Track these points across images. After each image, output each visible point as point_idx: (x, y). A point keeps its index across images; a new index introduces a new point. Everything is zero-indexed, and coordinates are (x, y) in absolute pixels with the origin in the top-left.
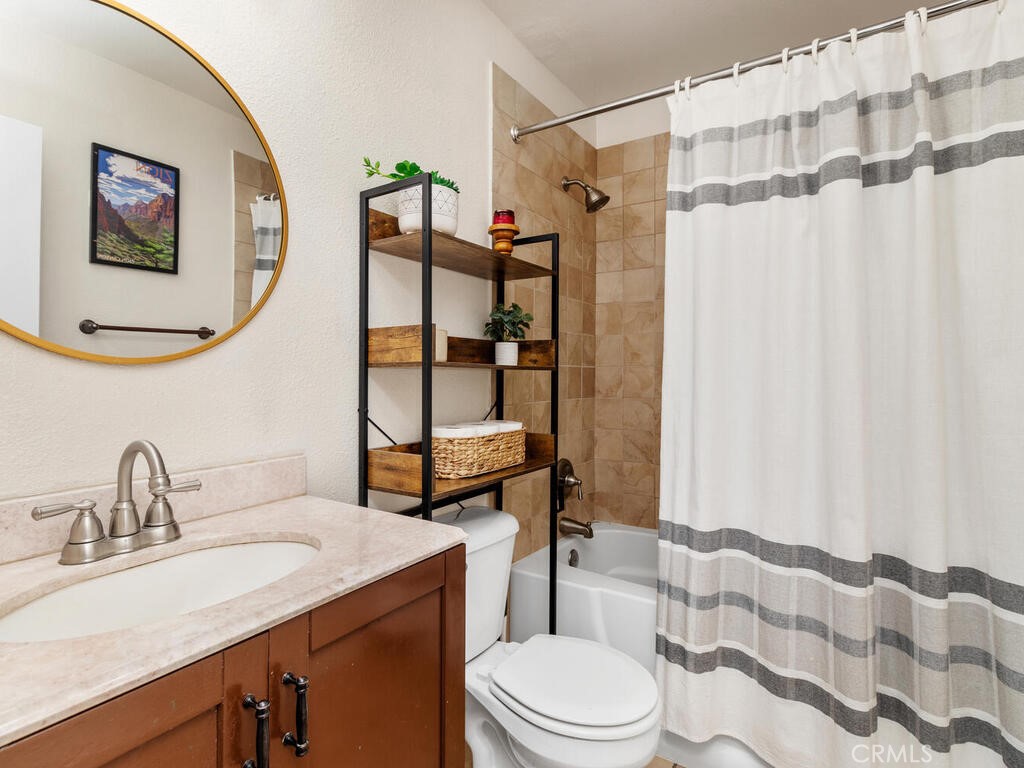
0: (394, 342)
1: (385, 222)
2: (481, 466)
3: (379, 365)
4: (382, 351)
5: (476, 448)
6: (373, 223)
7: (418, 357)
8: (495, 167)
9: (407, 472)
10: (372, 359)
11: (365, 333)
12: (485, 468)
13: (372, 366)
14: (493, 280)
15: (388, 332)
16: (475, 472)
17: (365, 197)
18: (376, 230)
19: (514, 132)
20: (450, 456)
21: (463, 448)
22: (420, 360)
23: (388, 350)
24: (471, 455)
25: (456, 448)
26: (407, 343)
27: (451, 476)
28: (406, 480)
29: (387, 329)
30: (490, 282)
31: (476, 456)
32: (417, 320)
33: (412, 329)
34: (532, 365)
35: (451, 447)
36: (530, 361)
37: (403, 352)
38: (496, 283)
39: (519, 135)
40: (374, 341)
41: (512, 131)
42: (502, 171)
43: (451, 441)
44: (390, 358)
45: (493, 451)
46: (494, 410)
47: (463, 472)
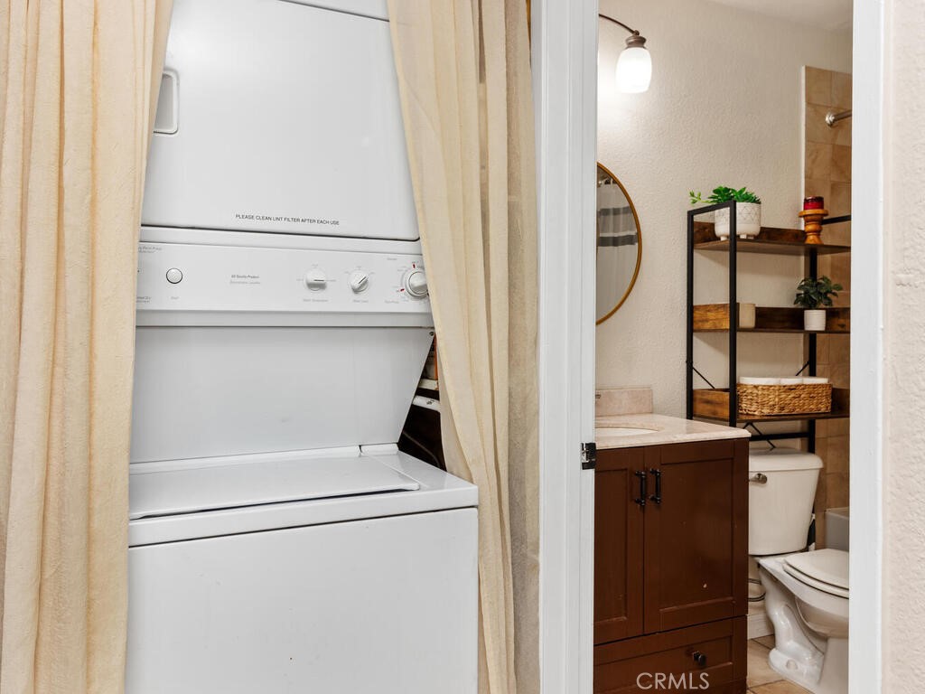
0: (711, 315)
1: (705, 228)
2: (782, 409)
3: (700, 331)
4: (703, 321)
5: (777, 394)
6: (698, 231)
7: (726, 325)
8: (807, 157)
9: (720, 404)
10: (695, 327)
11: (691, 308)
12: (787, 411)
13: (696, 331)
14: (805, 255)
15: (707, 308)
16: (776, 411)
17: (691, 214)
18: (699, 235)
19: (829, 119)
20: (755, 398)
21: (766, 392)
22: (728, 327)
23: (707, 321)
24: (773, 398)
25: (760, 393)
26: (720, 316)
27: (756, 413)
28: (719, 410)
29: (706, 306)
30: (802, 258)
31: (777, 400)
32: (726, 300)
33: (724, 306)
34: (840, 329)
35: (755, 391)
36: (839, 325)
37: (717, 322)
38: (808, 258)
39: (834, 120)
40: (697, 315)
41: (827, 119)
42: (816, 157)
43: (756, 387)
44: (708, 326)
45: (794, 398)
46: (807, 368)
47: (766, 411)
